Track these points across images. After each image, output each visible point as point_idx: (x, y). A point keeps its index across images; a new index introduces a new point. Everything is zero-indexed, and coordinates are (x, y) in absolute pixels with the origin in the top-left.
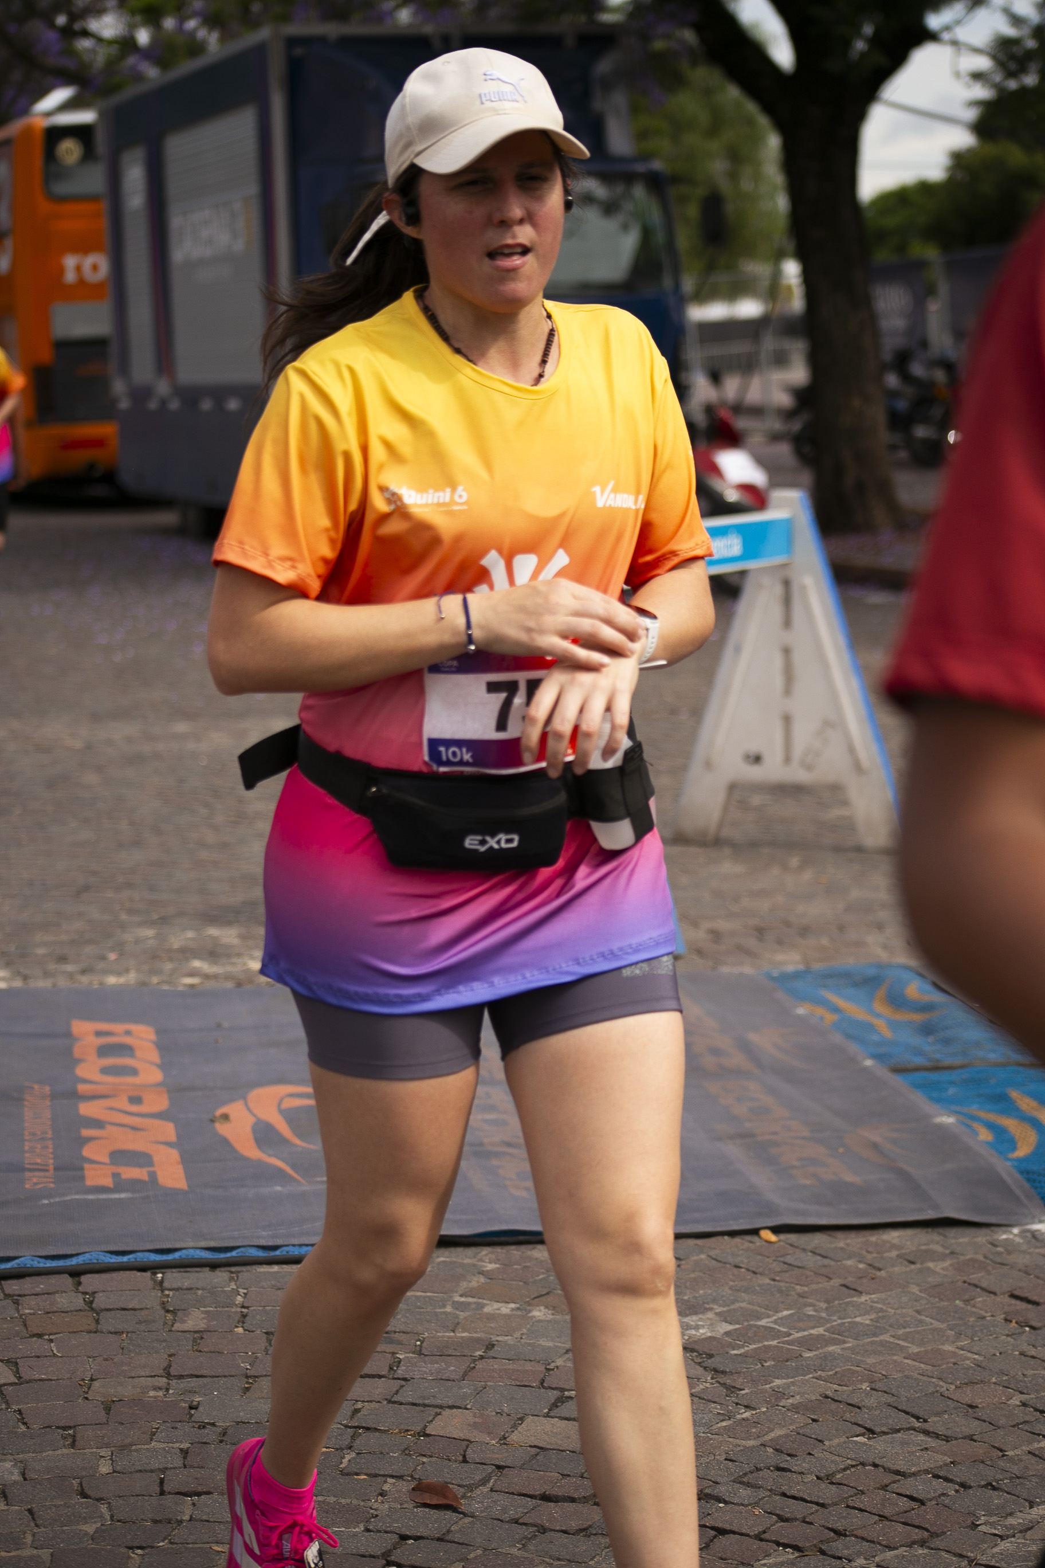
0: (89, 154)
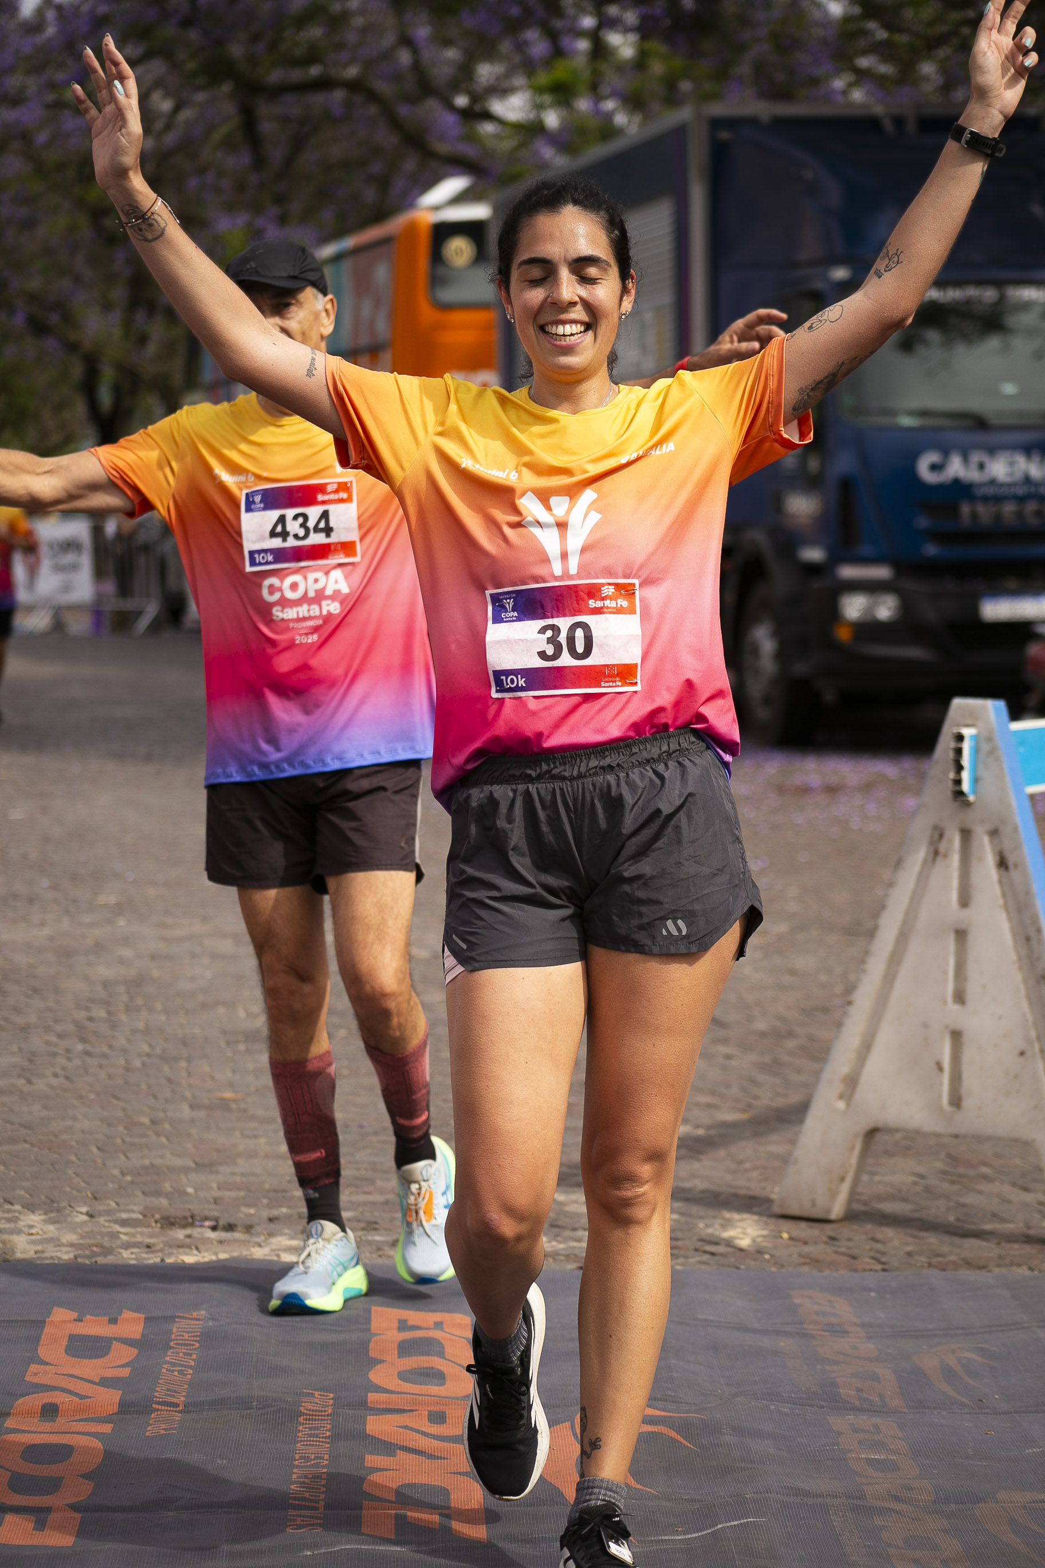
0: (480, 256)
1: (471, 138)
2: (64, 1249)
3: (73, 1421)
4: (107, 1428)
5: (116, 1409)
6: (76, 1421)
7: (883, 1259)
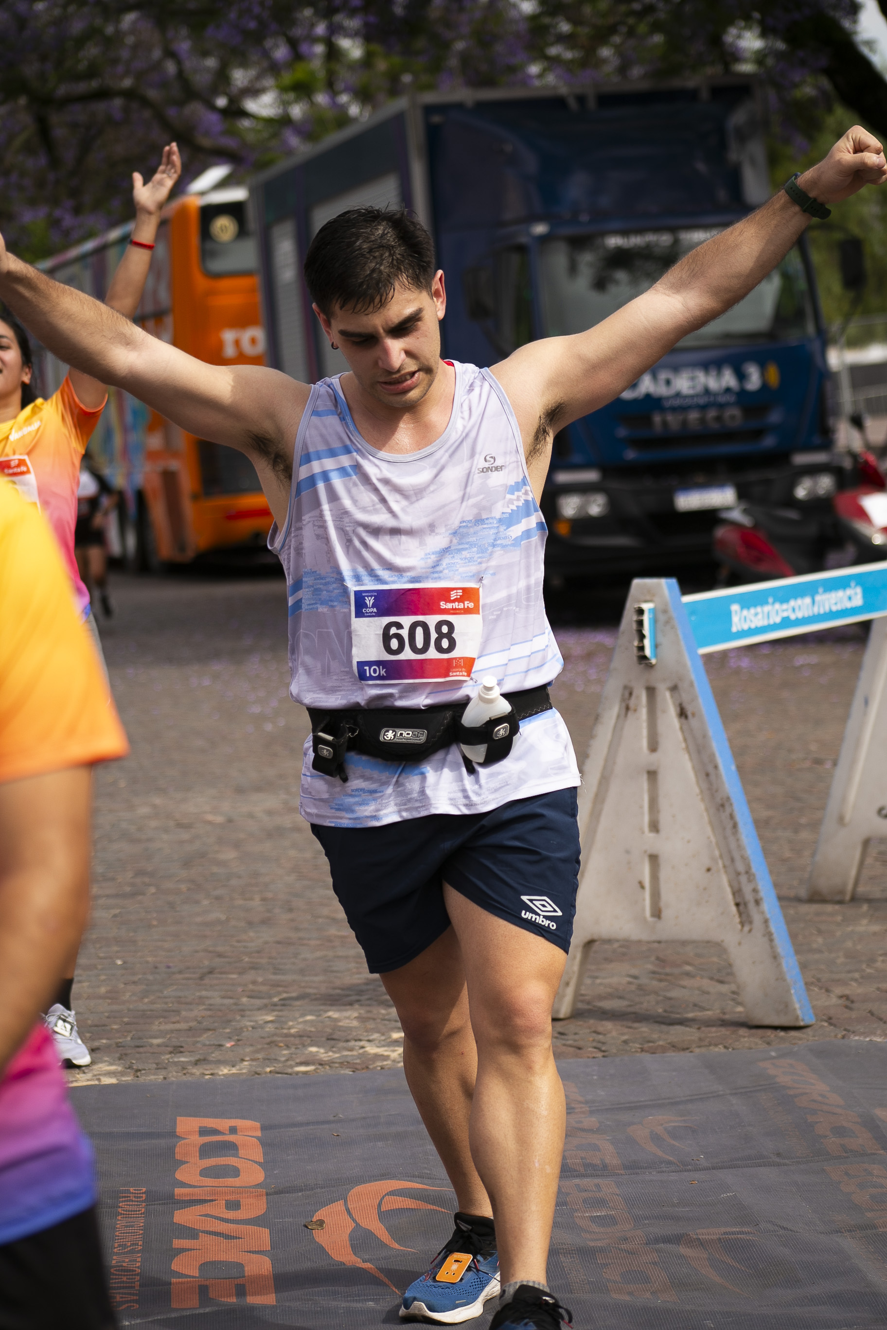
0: (242, 232)
1: (232, 132)
7: (603, 1048)
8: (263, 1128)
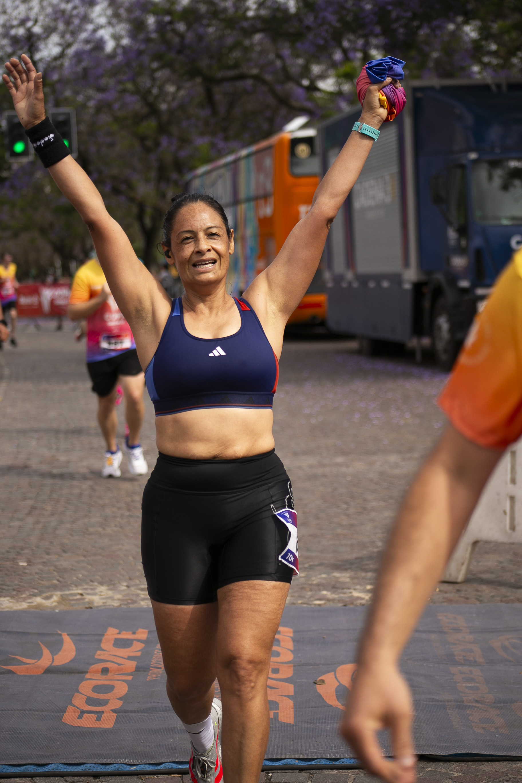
0: (312, 153)
1: (311, 99)
2: (115, 601)
3: (115, 675)
4: (130, 678)
5: (134, 670)
6: (116, 675)
7: (481, 599)
8: (294, 632)
